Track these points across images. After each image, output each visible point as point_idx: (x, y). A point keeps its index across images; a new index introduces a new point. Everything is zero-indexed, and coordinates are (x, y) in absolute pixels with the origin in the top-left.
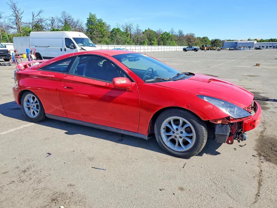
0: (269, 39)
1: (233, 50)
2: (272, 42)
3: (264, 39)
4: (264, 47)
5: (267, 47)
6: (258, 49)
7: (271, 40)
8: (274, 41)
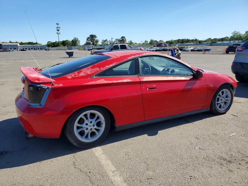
0: (28, 42)
1: (2, 51)
2: (31, 44)
3: (24, 42)
4: (26, 49)
5: (29, 49)
6: (23, 50)
7: (30, 43)
8: (32, 44)
